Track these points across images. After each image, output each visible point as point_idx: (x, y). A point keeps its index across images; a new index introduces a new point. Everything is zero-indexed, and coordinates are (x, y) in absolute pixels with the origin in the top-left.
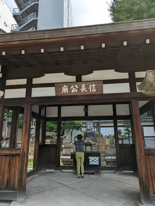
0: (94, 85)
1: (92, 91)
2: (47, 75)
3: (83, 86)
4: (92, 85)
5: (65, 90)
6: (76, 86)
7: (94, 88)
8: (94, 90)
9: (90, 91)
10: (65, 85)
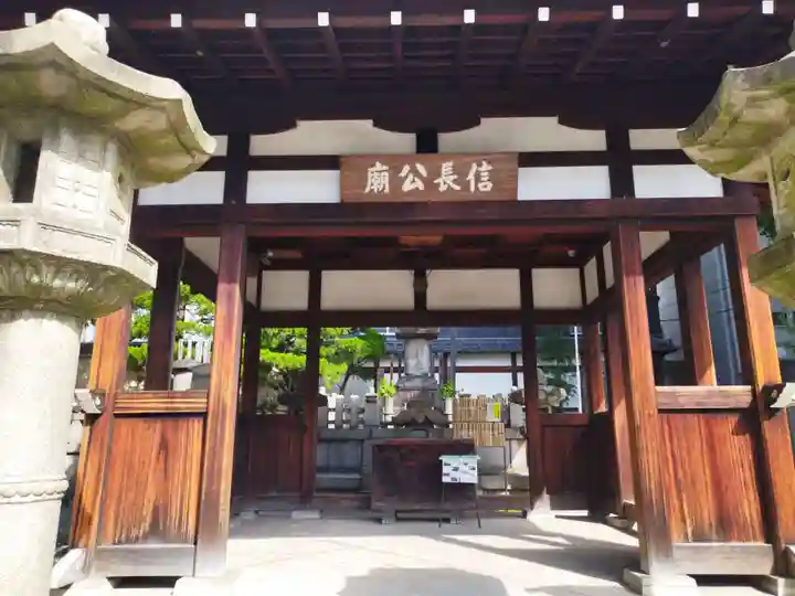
0: (485, 167)
1: (477, 188)
2: (304, 126)
3: (447, 167)
4: (480, 165)
5: (378, 181)
6: (421, 168)
7: (485, 176)
8: (486, 186)
9: (472, 189)
10: (378, 164)
